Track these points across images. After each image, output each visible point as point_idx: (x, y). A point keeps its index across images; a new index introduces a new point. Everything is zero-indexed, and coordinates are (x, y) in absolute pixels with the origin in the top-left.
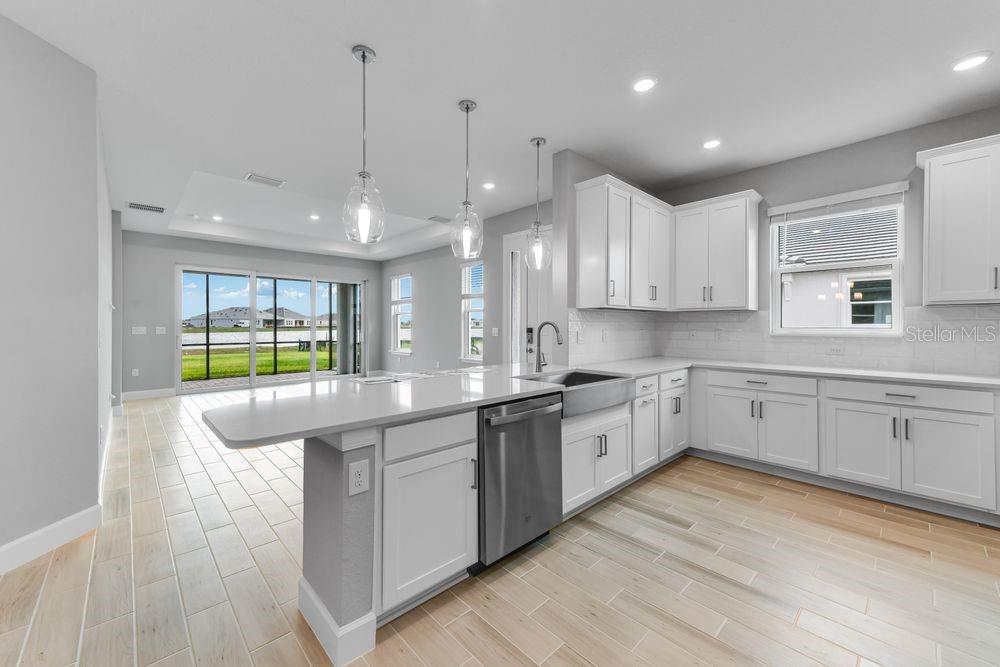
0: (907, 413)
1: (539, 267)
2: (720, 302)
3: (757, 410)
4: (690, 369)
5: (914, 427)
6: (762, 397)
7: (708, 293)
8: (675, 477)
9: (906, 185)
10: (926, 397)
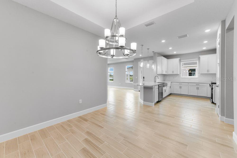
0: (198, 86)
1: (148, 67)
2: (174, 73)
3: (181, 87)
4: (171, 82)
5: (199, 88)
6: (181, 86)
7: (173, 72)
8: (169, 97)
9: (198, 59)
10: (200, 84)
